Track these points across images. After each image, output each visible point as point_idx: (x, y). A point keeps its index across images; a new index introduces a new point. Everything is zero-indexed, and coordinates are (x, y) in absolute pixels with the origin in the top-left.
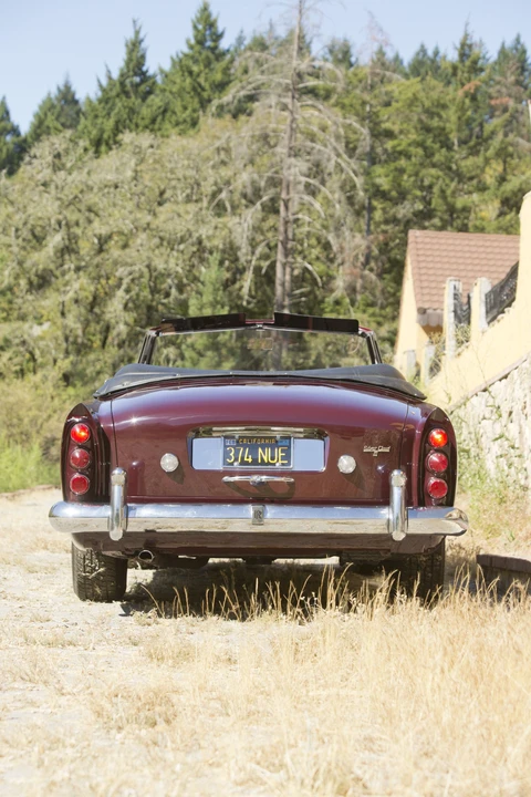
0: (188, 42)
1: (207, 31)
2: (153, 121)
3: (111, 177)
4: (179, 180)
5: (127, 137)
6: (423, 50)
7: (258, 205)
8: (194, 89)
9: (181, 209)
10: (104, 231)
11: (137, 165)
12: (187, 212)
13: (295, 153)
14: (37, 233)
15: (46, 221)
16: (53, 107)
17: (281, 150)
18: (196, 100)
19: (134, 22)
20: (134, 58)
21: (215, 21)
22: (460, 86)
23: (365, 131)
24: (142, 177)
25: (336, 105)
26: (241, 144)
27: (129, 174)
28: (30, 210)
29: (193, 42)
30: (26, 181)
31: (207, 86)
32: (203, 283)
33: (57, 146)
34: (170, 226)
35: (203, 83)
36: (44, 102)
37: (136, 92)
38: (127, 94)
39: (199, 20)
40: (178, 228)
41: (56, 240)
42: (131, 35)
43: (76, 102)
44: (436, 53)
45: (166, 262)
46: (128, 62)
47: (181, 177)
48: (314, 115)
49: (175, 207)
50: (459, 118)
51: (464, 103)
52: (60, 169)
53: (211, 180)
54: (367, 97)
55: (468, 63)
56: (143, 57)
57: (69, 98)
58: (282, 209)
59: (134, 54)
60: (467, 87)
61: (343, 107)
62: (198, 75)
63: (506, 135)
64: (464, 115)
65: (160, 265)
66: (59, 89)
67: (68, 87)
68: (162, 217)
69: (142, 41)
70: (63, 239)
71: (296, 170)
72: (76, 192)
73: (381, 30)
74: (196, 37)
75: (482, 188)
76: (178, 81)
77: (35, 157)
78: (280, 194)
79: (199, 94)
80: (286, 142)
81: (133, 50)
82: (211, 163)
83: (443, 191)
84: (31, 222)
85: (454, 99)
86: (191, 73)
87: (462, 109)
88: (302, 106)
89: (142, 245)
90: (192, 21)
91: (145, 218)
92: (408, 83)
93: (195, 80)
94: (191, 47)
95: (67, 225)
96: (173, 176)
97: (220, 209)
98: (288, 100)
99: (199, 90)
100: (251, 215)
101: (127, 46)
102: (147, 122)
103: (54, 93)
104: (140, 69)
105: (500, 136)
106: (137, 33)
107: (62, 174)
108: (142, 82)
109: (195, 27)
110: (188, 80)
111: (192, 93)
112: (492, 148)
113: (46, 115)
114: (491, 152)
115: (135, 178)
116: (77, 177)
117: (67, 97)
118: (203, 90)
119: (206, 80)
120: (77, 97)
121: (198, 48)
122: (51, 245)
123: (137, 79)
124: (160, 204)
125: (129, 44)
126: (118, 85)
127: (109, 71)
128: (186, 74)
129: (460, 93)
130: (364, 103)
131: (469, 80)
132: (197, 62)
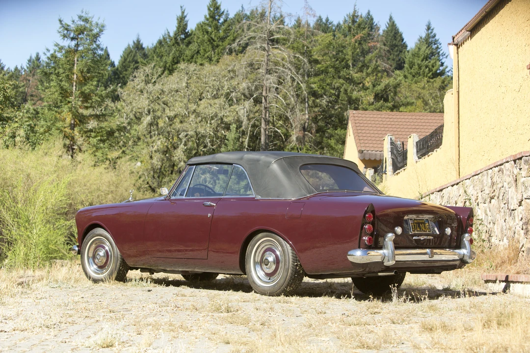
0: (205, 17)
1: (215, 11)
2: (192, 57)
3: (174, 86)
4: (210, 87)
5: (182, 65)
6: (320, 19)
7: (251, 100)
8: (209, 41)
9: (212, 102)
10: (172, 114)
11: (188, 80)
12: (215, 104)
13: (269, 72)
14: (137, 116)
15: (143, 109)
16: (131, 51)
17: (262, 71)
18: (210, 46)
19: (181, 7)
20: (182, 26)
21: (220, 6)
22: (353, 37)
23: (306, 60)
24: (190, 86)
25: (289, 47)
26: (241, 68)
27: (184, 84)
28: (134, 104)
29: (208, 17)
30: (131, 89)
31: (216, 39)
32: (228, 140)
33: (147, 71)
34: (207, 111)
35: (213, 37)
36: (126, 49)
37: (183, 43)
38: (178, 44)
39: (211, 6)
40: (211, 111)
41: (147, 119)
42: (180, 14)
43: (143, 49)
44: (327, 20)
45: (205, 130)
46: (178, 28)
47: (211, 85)
48: (281, 53)
49: (208, 101)
50: (353, 53)
51: (355, 45)
52: (149, 83)
53: (226, 87)
54: (305, 43)
55: (356, 25)
56: (186, 25)
57: (140, 47)
58: (263, 101)
59: (182, 24)
60: (356, 37)
61: (293, 48)
62: (211, 34)
63: (376, 62)
64: (355, 51)
65: (201, 130)
66: (134, 42)
67: (138, 41)
68: (202, 107)
69: (185, 17)
70: (151, 119)
71: (271, 81)
72: (157, 94)
73: (311, 9)
74: (209, 14)
75: (365, 89)
76: (201, 37)
77: (135, 77)
78: (261, 93)
79: (212, 43)
80: (265, 67)
81: (181, 22)
82: (226, 78)
83: (346, 90)
84: (134, 110)
85: (350, 43)
86: (207, 32)
87: (355, 48)
88: (272, 48)
89: (192, 121)
90: (208, 6)
91: (193, 107)
92: (326, 35)
93: (209, 36)
94: (207, 19)
95: (153, 111)
96: (207, 85)
97: (231, 102)
98: (265, 45)
99: (212, 41)
100: (248, 104)
101: (178, 19)
102: (189, 58)
103: (132, 44)
104: (185, 31)
105: (374, 62)
106: (183, 13)
107: (150, 85)
108: (186, 37)
109: (209, 9)
110: (206, 36)
111: (208, 43)
112: (370, 68)
113: (128, 56)
114: (370, 70)
115: (187, 87)
116: (158, 87)
117: (138, 46)
118: (214, 41)
119: (215, 36)
120: (144, 46)
121: (211, 20)
122: (145, 122)
123: (183, 36)
124: (200, 100)
125: (179, 18)
126: (173, 39)
127: (169, 33)
128: (205, 33)
129: (353, 40)
130: (303, 46)
131: (357, 33)
132: (210, 26)
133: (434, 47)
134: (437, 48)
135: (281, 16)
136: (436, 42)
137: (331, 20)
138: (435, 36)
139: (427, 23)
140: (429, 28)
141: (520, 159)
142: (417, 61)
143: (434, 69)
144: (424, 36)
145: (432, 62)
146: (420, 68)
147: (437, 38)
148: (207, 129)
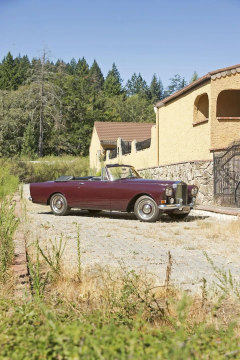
1: (10, 60)
7: (35, 109)
8: (7, 75)
12: (17, 111)
17: (40, 94)
22: (83, 77)
23: (62, 89)
40: (14, 114)
47: (15, 101)
48: (47, 85)
50: (83, 85)
51: (84, 81)
58: (41, 109)
65: (11, 124)
68: (11, 112)
78: (40, 105)
80: (41, 92)
85: (82, 81)
86: (6, 71)
87: (84, 83)
91: (6, 112)
92: (70, 77)
96: (13, 101)
98: (42, 82)
99: (9, 75)
100: (34, 111)
121: (8, 64)
129: (84, 79)
130: (59, 82)
132: (8, 68)
133: (117, 76)
134: (118, 76)
135: (39, 59)
136: (117, 73)
137: (64, 61)
138: (117, 70)
139: (113, 63)
140: (114, 66)
141: (193, 163)
142: (111, 85)
143: (119, 90)
144: (111, 70)
145: (118, 86)
146: (112, 88)
147: (118, 71)
148: (14, 123)
